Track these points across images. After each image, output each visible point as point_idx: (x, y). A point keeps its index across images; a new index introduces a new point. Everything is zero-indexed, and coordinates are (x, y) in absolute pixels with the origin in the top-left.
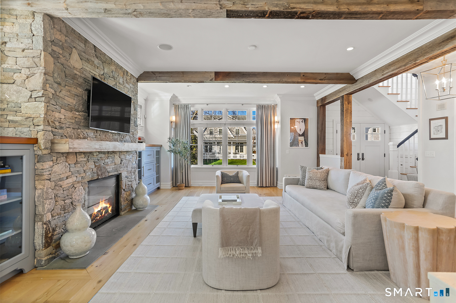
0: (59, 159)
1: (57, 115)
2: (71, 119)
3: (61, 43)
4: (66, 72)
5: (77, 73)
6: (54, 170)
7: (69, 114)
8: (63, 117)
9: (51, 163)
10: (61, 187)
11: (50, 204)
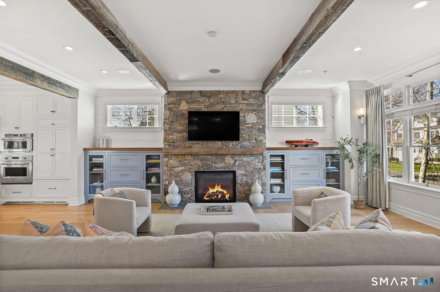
0: (172, 157)
1: (171, 136)
2: (180, 137)
3: (173, 102)
4: (177, 114)
5: (185, 112)
6: (169, 162)
7: (180, 135)
8: (175, 137)
9: (167, 159)
10: (174, 171)
11: (166, 177)
